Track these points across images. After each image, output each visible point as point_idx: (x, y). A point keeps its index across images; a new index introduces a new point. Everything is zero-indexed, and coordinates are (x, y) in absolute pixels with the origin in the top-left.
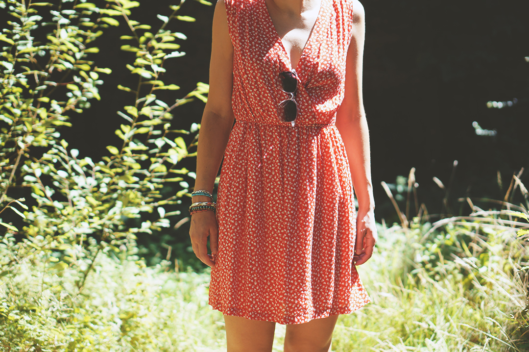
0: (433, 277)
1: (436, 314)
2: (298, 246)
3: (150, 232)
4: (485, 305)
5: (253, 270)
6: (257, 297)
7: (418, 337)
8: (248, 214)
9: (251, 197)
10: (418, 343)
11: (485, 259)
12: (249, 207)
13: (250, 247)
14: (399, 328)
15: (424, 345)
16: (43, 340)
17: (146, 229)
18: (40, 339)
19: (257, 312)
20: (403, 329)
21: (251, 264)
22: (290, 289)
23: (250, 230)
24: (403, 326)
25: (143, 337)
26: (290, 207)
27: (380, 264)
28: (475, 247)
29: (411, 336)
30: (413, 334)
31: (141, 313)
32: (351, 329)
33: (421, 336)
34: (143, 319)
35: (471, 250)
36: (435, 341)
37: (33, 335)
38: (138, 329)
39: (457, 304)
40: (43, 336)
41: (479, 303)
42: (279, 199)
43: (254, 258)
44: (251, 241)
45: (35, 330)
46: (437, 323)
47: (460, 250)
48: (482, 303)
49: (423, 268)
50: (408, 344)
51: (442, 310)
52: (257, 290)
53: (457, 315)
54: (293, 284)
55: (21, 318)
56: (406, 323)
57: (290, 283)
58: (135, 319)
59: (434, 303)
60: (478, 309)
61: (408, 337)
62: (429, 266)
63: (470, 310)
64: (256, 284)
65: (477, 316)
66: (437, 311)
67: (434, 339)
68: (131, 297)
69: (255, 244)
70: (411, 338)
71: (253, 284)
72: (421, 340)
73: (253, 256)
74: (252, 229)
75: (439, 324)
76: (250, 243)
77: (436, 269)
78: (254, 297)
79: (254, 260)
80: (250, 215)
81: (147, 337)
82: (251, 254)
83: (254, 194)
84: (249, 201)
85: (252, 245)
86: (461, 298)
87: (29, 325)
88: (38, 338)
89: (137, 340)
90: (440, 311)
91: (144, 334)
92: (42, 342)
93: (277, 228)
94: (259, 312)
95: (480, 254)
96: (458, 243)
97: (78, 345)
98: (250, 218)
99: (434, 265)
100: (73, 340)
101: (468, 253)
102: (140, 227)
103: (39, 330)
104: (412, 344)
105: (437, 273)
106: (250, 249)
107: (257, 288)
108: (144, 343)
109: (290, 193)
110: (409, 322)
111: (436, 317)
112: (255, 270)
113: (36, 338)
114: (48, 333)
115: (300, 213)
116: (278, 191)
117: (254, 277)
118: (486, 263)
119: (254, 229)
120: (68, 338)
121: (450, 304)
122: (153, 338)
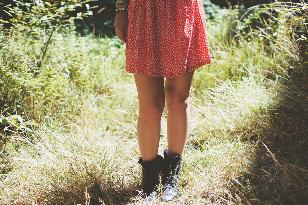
0: (246, 39)
1: (248, 62)
2: (176, 36)
3: (82, 18)
4: (276, 55)
5: (151, 49)
6: (153, 64)
7: (238, 76)
8: (147, 17)
9: (148, 7)
10: (238, 79)
11: (276, 28)
12: (148, 13)
13: (149, 36)
14: (228, 71)
15: (242, 80)
16: (27, 86)
17: (79, 17)
18: (25, 85)
19: (154, 72)
20: (230, 71)
21: (150, 45)
22: (173, 59)
23: (149, 26)
24: (230, 69)
25: (83, 81)
26: (169, 14)
27: (216, 32)
28: (271, 21)
29: (234, 75)
30: (235, 74)
31: (81, 68)
32: (200, 72)
33: (240, 75)
34: (83, 72)
35: (268, 23)
36: (248, 77)
37: (21, 83)
38: (80, 77)
39: (260, 56)
40: (27, 84)
41: (273, 55)
42: (163, 9)
43: (151, 42)
44: (149, 32)
45: (21, 81)
46: (249, 67)
47: (262, 22)
48: (274, 54)
49: (241, 34)
50: (233, 80)
51: (252, 60)
52: (154, 60)
53: (260, 62)
54: (174, 57)
55: (14, 74)
56: (231, 68)
57: (172, 56)
58: (78, 71)
59: (247, 56)
60: (272, 58)
61: (233, 76)
62: (244, 33)
63: (267, 59)
64: (153, 56)
65: (272, 62)
66: (249, 60)
67: (247, 76)
68: (75, 59)
69: (151, 34)
70: (234, 77)
71: (151, 56)
72: (240, 77)
73: (151, 41)
74: (149, 25)
75: (250, 67)
76: (149, 33)
77: (248, 34)
78: (152, 64)
79: (152, 43)
80: (148, 18)
81: (85, 81)
82: (150, 40)
83: (150, 5)
84: (148, 9)
85: (150, 35)
86: (262, 52)
87: (18, 78)
88: (24, 85)
89: (80, 83)
90: (250, 60)
91: (84, 80)
92: (26, 87)
93: (162, 25)
94: (155, 72)
95: (273, 25)
96: (260, 19)
97: (47, 88)
98: (148, 19)
99: (247, 33)
100: (43, 85)
101: (266, 24)
102: (76, 16)
103: (24, 80)
104: (235, 79)
105: (249, 37)
106: (149, 37)
107: (154, 59)
108: (84, 85)
109: (169, 6)
110: (233, 67)
111: (248, 64)
112: (152, 49)
113: (23, 85)
114: (29, 81)
115: (176, 17)
116: (162, 4)
117: (152, 52)
118: (277, 30)
119: (150, 26)
120: (41, 84)
121: (256, 56)
122: (88, 82)
